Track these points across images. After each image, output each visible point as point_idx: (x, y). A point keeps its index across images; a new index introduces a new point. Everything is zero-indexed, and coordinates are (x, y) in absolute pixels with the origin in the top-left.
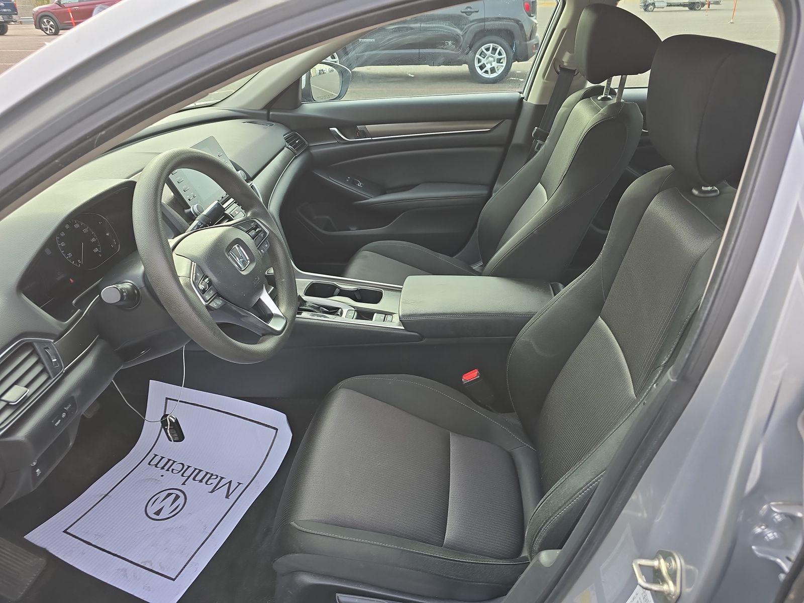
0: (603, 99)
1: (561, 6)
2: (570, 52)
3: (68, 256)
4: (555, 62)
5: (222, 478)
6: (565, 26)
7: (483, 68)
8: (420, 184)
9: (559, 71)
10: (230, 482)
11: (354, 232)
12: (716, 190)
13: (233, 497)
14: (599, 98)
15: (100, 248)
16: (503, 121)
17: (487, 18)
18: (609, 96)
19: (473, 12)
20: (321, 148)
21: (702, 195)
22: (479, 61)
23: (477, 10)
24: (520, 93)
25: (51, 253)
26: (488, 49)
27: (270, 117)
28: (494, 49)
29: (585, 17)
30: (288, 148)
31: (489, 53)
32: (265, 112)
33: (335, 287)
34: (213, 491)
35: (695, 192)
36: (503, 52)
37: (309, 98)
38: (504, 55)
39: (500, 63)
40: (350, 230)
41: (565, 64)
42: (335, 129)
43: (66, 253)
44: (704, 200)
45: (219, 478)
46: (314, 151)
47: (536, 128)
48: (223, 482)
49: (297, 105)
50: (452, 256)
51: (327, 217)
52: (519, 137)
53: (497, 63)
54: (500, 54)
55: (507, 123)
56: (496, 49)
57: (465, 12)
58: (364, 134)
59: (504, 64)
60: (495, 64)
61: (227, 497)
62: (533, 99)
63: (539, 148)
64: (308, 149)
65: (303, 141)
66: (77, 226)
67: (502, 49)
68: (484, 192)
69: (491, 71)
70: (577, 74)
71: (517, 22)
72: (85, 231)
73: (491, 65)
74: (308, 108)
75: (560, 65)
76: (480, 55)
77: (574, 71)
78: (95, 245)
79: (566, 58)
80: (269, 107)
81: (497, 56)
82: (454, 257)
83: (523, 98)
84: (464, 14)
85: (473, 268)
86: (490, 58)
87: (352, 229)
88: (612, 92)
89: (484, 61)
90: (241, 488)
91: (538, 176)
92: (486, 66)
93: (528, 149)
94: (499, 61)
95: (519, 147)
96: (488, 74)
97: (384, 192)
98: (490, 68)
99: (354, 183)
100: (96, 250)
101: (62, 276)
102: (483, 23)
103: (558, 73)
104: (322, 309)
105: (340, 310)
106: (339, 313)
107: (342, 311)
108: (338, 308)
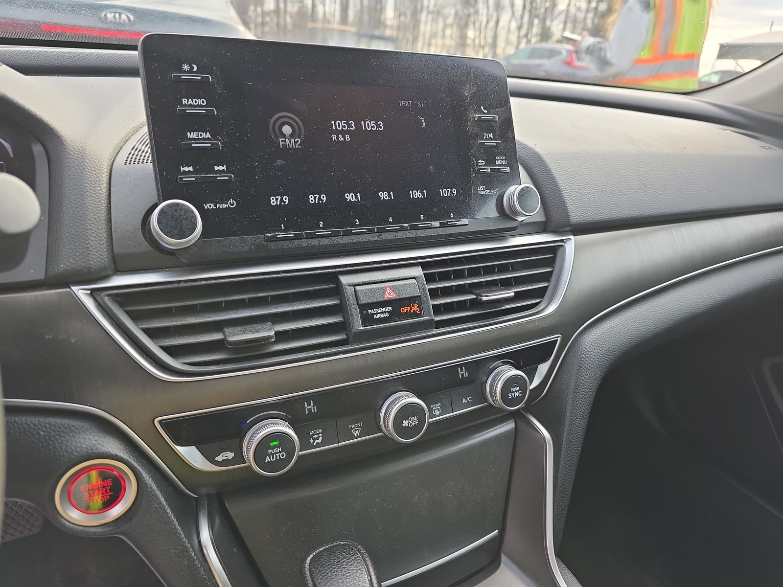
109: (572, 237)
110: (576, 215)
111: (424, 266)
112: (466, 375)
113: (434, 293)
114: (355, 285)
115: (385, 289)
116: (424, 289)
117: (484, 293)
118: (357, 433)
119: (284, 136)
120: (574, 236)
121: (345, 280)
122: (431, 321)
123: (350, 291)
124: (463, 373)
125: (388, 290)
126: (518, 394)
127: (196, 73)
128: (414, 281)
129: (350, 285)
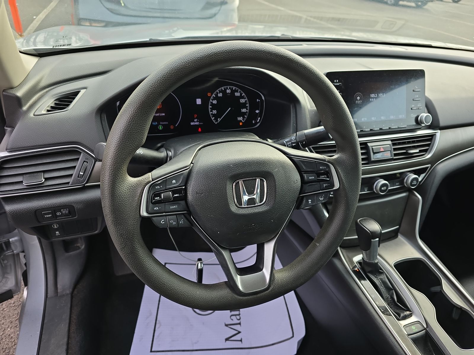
3: (213, 112)
5: (240, 324)
10: (239, 332)
13: (229, 344)
15: (245, 119)
25: (200, 103)
34: (226, 325)
43: (212, 109)
45: (238, 322)
48: (237, 327)
61: (227, 340)
66: (237, 94)
72: (242, 101)
78: (243, 115)
90: (238, 345)
100: (240, 119)
101: (197, 123)
104: (393, 294)
105: (408, 313)
106: (402, 315)
107: (410, 316)
108: (408, 310)
109: (439, 131)
110: (442, 123)
111: (392, 140)
112: (399, 176)
113: (395, 149)
114: (372, 146)
115: (380, 148)
116: (391, 148)
117: (409, 150)
118: (366, 190)
119: (357, 100)
120: (440, 130)
121: (369, 144)
122: (393, 158)
123: (371, 148)
124: (398, 175)
125: (382, 148)
126: (415, 183)
127: (337, 83)
128: (389, 146)
129: (371, 146)
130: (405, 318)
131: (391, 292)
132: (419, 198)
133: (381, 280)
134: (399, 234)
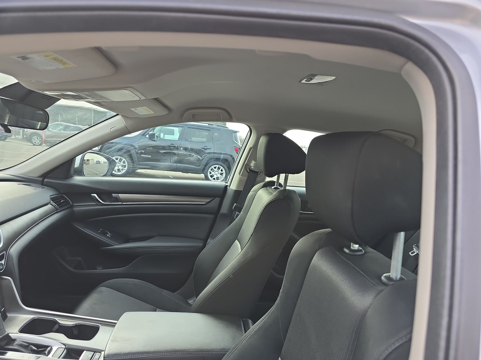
0: (275, 188)
1: (249, 135)
2: (254, 161)
4: (246, 166)
6: (251, 146)
7: (212, 177)
8: (156, 236)
9: (249, 171)
11: (100, 270)
12: (361, 250)
14: (273, 187)
16: (215, 198)
17: (215, 153)
18: (278, 187)
19: (208, 149)
20: (81, 207)
21: (352, 253)
22: (210, 173)
23: (210, 148)
24: (226, 183)
26: (215, 168)
27: (44, 183)
28: (219, 168)
29: (263, 140)
30: (51, 205)
31: (216, 170)
32: (41, 179)
33: (56, 322)
35: (346, 251)
36: (223, 170)
37: (81, 174)
38: (224, 171)
39: (222, 175)
40: (96, 269)
41: (252, 168)
42: (96, 195)
44: (354, 257)
46: (76, 209)
47: (235, 204)
49: (68, 176)
50: (174, 292)
51: (79, 259)
52: (225, 209)
53: (220, 175)
54: (222, 170)
55: (217, 200)
56: (220, 168)
57: (204, 149)
58: (117, 200)
59: (224, 176)
60: (219, 176)
62: (233, 187)
63: (237, 217)
64: (72, 206)
65: (68, 201)
67: (223, 168)
68: (200, 244)
69: (217, 179)
70: (260, 174)
71: (231, 156)
73: (217, 176)
74: (77, 179)
75: (249, 168)
76: (211, 170)
77: (258, 172)
79: (253, 164)
80: (45, 175)
81: (220, 171)
82: (175, 293)
83: (228, 186)
84: (203, 149)
85: (189, 302)
86: (216, 172)
87: (98, 269)
88: (280, 185)
89: (213, 173)
91: (236, 235)
92: (214, 176)
93: (230, 217)
94: (222, 174)
95: (224, 215)
96: (215, 180)
97: (127, 241)
98: (216, 177)
99: (104, 234)
102: (213, 155)
103: (248, 172)
104: (31, 348)
105: (49, 348)
106: (46, 352)
107: (51, 349)
108: (48, 347)
130: (49, 352)
131: (29, 347)
132: (9, 279)
133: (17, 345)
134: (7, 314)
